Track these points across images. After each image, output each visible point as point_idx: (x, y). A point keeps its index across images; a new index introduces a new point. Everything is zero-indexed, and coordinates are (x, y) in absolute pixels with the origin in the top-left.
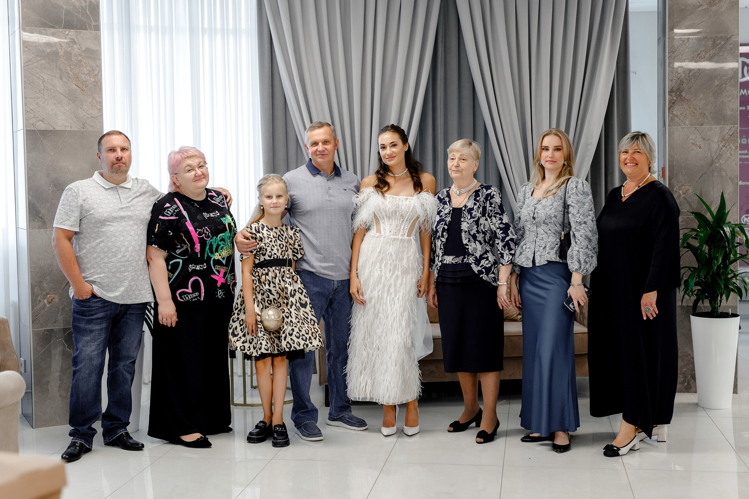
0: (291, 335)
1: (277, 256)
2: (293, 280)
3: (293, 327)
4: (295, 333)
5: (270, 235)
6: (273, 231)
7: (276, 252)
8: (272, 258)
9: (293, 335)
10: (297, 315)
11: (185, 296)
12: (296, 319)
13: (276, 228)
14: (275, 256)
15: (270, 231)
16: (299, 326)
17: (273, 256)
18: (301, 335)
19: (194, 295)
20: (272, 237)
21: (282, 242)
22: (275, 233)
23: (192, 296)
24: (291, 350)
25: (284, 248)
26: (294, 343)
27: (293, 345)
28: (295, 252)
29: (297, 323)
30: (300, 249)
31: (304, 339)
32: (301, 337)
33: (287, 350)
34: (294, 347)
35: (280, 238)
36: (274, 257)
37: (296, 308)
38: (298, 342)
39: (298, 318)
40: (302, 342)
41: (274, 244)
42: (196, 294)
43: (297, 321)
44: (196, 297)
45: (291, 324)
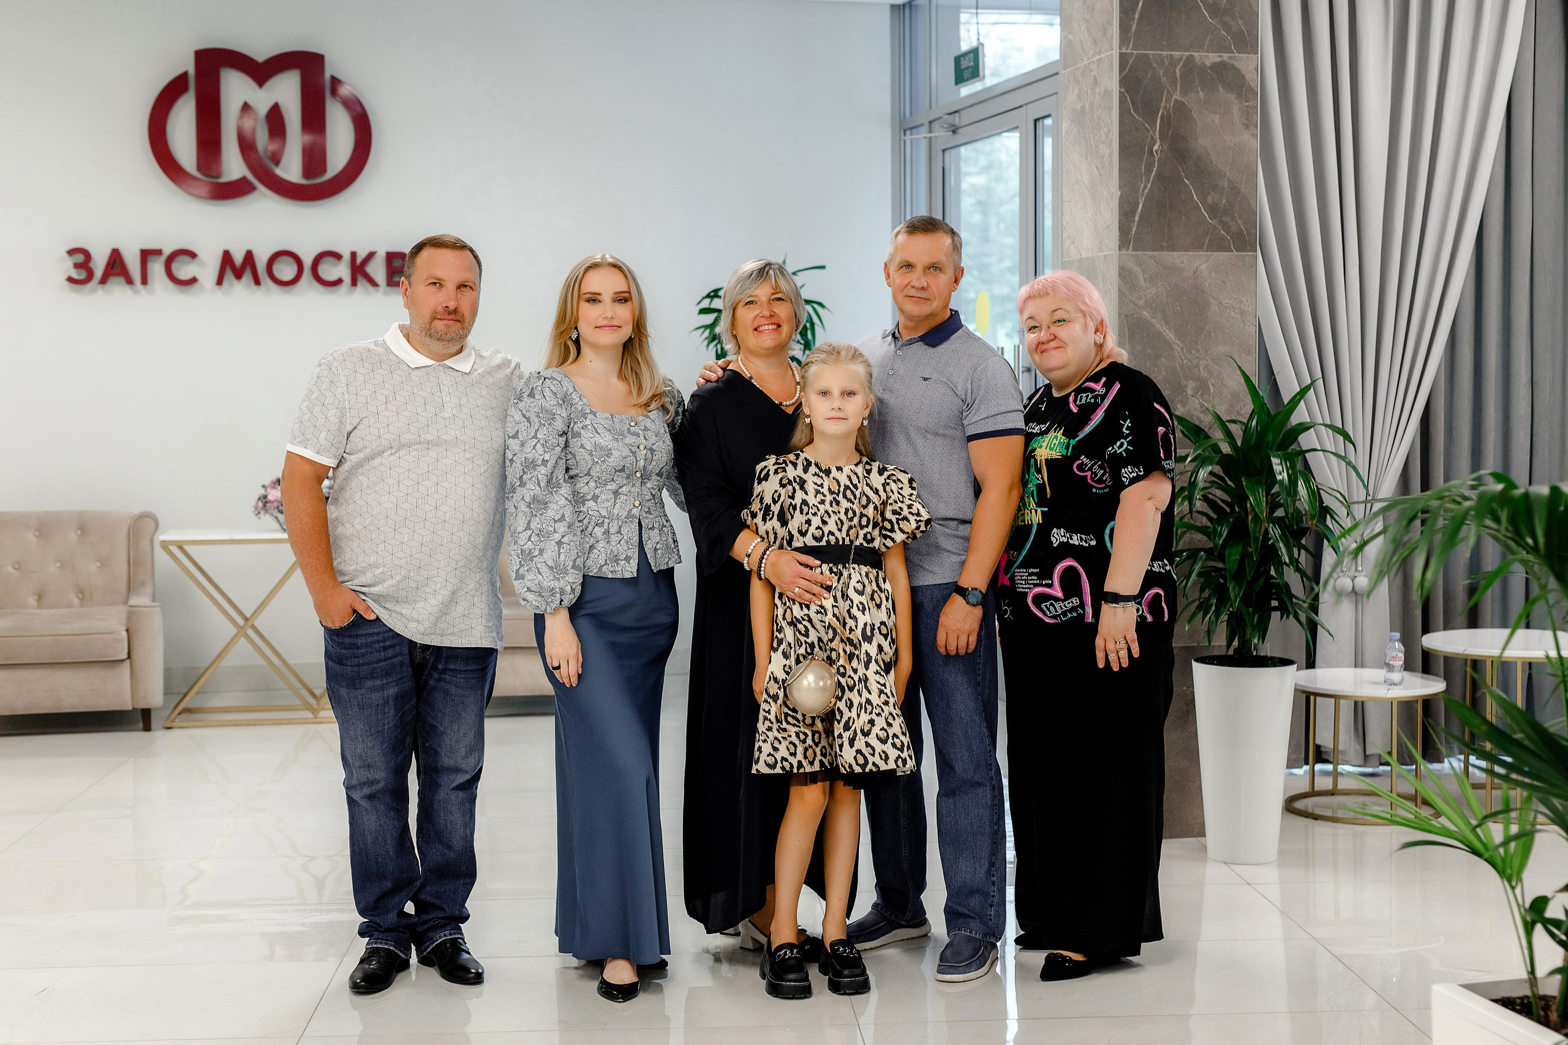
0: (866, 734)
1: (837, 539)
2: (872, 599)
3: (874, 716)
4: (876, 730)
5: (822, 486)
6: (831, 476)
7: (834, 529)
8: (823, 543)
9: (873, 735)
10: (882, 685)
11: (1048, 604)
12: (879, 696)
13: (839, 469)
14: (832, 539)
15: (824, 475)
16: (887, 714)
17: (825, 538)
18: (891, 735)
19: (1069, 603)
20: (825, 490)
21: (853, 504)
22: (835, 482)
23: (1065, 605)
24: (867, 770)
25: (856, 520)
26: (873, 755)
27: (870, 759)
28: (886, 529)
29: (882, 706)
30: (898, 520)
31: (899, 746)
32: (890, 741)
33: (858, 770)
34: (874, 764)
35: (848, 493)
36: (828, 542)
37: (878, 668)
38: (884, 752)
39: (886, 694)
40: (893, 753)
41: (830, 510)
42: (1072, 602)
43: (883, 700)
44: (1074, 609)
45: (869, 708)
